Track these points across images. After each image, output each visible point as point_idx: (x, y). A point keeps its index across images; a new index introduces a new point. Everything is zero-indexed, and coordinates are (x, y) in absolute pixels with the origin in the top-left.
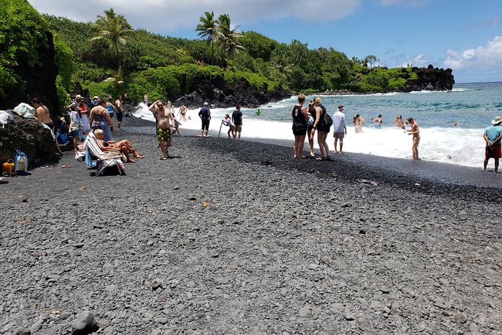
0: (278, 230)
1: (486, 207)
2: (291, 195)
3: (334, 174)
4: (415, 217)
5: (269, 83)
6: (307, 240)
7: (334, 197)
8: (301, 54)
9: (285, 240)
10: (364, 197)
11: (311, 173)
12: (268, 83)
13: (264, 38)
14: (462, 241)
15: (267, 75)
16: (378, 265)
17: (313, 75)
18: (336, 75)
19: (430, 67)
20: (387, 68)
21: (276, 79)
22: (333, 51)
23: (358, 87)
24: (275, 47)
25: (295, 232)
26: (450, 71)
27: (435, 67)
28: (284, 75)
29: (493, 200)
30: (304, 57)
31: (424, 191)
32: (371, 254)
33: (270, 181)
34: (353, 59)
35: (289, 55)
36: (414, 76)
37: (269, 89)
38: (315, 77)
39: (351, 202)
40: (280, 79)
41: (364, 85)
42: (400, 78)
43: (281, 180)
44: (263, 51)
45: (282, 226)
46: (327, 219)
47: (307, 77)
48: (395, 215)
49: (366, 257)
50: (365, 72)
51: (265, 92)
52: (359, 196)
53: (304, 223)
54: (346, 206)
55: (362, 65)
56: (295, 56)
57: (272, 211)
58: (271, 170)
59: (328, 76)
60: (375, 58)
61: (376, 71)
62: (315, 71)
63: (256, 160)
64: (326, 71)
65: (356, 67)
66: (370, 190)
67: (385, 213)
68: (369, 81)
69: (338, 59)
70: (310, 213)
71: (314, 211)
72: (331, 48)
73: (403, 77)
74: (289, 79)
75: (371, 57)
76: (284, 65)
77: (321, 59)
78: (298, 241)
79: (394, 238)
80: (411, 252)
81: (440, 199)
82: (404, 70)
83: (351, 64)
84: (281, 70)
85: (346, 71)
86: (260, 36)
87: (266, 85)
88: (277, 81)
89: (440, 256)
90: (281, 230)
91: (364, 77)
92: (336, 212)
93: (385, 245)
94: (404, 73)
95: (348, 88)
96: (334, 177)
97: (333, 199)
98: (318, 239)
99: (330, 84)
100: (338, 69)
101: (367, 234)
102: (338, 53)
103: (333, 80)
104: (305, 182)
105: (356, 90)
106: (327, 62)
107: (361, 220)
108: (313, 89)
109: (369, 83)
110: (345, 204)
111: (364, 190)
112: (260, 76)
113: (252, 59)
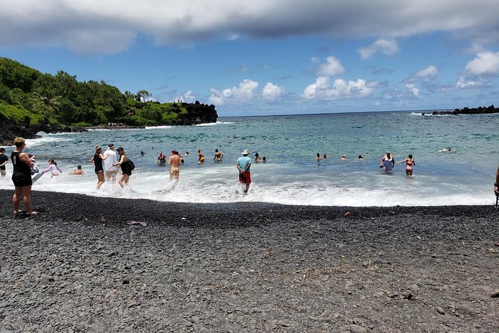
0: (28, 302)
1: (236, 233)
2: (51, 252)
3: (103, 220)
4: (178, 254)
5: (32, 116)
6: (63, 307)
7: (101, 246)
8: (69, 86)
9: (35, 314)
10: (132, 241)
11: (78, 221)
12: (30, 116)
13: (23, 66)
14: (215, 271)
15: (29, 107)
16: (138, 317)
17: (84, 108)
18: (109, 109)
19: (197, 102)
20: (159, 103)
21: (41, 112)
22: (104, 85)
23: (134, 121)
24: (37, 77)
25: (50, 300)
26: (213, 106)
27: (201, 103)
28: (50, 108)
29: (242, 225)
30: (73, 90)
31: (190, 225)
32: (131, 307)
33: (25, 238)
34: (126, 93)
35: (55, 86)
36: (184, 111)
37: (32, 122)
38: (88, 110)
39: (118, 249)
40: (45, 112)
41: (139, 119)
42: (172, 113)
43: (40, 234)
44: (22, 81)
45: (34, 295)
46: (90, 275)
47: (78, 110)
48: (160, 255)
49: (126, 310)
50: (140, 106)
51: (27, 127)
52: (127, 240)
53: (62, 285)
54: (113, 254)
55: (135, 99)
56: (62, 88)
57: (22, 278)
58: (29, 224)
59: (101, 110)
60: (147, 93)
61: (150, 106)
62: (86, 104)
63: (8, 214)
64: (99, 104)
65: (129, 101)
66: (139, 231)
67: (150, 255)
68: (144, 115)
69: (111, 92)
70: (72, 271)
71: (77, 268)
72: (102, 82)
73: (175, 112)
74: (57, 112)
75: (143, 92)
76: (50, 96)
77: (92, 92)
78: (51, 310)
79: (157, 281)
80: (170, 294)
81: (201, 231)
82: (175, 105)
83: (124, 98)
84: (47, 102)
85: (120, 105)
86: (16, 64)
87: (27, 119)
88: (43, 114)
89: (195, 292)
90: (31, 302)
91: (138, 111)
92: (101, 264)
93: (147, 293)
94: (175, 107)
95: (123, 121)
96: (103, 223)
97: (100, 249)
98: (76, 302)
99: (104, 118)
100: (111, 102)
101: (130, 284)
102: (109, 87)
103: (106, 114)
104: (70, 233)
105: (132, 124)
106: (99, 95)
107: (126, 268)
108: (86, 122)
109: (143, 117)
110: (112, 252)
111: (133, 233)
112: (19, 108)
113: (7, 88)
